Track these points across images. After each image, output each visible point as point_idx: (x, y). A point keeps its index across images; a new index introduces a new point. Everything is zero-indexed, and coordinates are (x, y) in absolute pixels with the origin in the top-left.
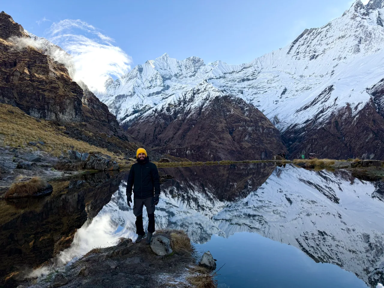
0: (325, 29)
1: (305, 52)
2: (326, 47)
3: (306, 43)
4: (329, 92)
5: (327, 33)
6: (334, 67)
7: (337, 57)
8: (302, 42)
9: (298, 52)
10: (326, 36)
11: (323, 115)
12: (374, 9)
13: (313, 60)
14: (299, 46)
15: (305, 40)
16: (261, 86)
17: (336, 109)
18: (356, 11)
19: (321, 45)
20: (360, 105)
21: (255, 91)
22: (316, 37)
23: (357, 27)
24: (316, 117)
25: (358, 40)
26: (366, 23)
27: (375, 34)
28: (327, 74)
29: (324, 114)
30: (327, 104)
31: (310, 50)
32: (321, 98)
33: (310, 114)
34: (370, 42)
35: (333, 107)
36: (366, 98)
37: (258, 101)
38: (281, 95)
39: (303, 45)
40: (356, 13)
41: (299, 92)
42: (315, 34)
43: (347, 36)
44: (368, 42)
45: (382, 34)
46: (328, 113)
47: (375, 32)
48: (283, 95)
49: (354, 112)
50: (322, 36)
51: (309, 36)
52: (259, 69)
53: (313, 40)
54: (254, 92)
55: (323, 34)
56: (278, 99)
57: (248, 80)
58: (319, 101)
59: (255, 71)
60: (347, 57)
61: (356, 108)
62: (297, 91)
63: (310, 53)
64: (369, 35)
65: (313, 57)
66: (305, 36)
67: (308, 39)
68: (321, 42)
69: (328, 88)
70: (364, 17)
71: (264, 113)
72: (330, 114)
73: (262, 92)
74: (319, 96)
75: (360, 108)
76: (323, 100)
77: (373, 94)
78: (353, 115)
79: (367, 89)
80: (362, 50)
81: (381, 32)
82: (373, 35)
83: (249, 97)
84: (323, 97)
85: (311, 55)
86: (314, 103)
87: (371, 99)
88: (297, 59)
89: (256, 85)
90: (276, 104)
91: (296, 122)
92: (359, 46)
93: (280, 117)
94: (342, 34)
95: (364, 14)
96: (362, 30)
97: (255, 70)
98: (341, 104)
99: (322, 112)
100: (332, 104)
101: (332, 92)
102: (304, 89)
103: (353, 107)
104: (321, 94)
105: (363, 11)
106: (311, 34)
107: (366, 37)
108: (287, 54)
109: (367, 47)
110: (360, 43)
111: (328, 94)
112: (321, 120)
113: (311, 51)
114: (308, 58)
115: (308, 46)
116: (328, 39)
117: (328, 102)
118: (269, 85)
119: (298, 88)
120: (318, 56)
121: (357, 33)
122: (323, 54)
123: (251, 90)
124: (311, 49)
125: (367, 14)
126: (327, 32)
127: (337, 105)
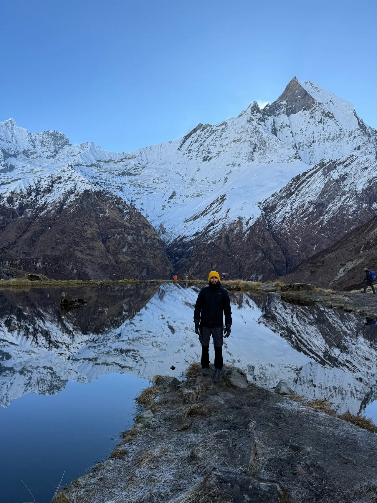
0: (221, 128)
1: (198, 151)
2: (221, 149)
3: (199, 140)
4: (221, 202)
5: (222, 133)
6: (228, 174)
7: (231, 163)
8: (195, 138)
9: (190, 150)
10: (221, 136)
11: (213, 228)
12: (269, 116)
13: (205, 162)
14: (192, 142)
15: (199, 136)
16: (145, 185)
17: (227, 222)
18: (252, 114)
19: (216, 146)
20: (252, 220)
21: (138, 190)
22: (210, 135)
23: (253, 132)
24: (207, 230)
25: (253, 147)
26: (261, 129)
27: (269, 144)
28: (220, 181)
29: (215, 226)
30: (219, 216)
31: (204, 150)
32: (213, 208)
33: (200, 225)
34: (264, 152)
35: (224, 220)
36: (257, 213)
37: (141, 203)
38: (169, 199)
39: (196, 142)
40: (252, 117)
41: (189, 198)
42: (209, 132)
43: (242, 141)
44: (262, 151)
45: (276, 145)
46: (219, 226)
47: (269, 141)
48: (171, 200)
49: (245, 228)
50: (217, 134)
51: (203, 132)
52: (144, 163)
53: (207, 138)
54: (137, 192)
55: (218, 133)
56: (165, 203)
57: (130, 174)
58: (211, 211)
59: (139, 165)
60: (241, 164)
61: (247, 223)
62: (187, 197)
63: (203, 154)
64: (263, 143)
65: (206, 159)
66: (198, 132)
67: (202, 136)
68: (215, 142)
69: (220, 198)
70: (260, 123)
71: (148, 219)
72: (221, 227)
73: (146, 192)
74: (211, 205)
75: (251, 223)
76: (214, 210)
77: (265, 209)
78: (244, 230)
79: (259, 203)
80: (256, 159)
81: (275, 142)
82: (267, 144)
83: (130, 197)
84: (215, 207)
85: (204, 155)
86: (205, 212)
87: (262, 214)
88: (189, 158)
89: (139, 182)
90: (163, 209)
91: (185, 234)
92: (253, 154)
93: (166, 226)
94: (237, 137)
95: (260, 119)
96: (257, 136)
97: (139, 163)
98: (233, 217)
99: (213, 224)
100: (224, 216)
101: (224, 202)
102: (195, 195)
103: (244, 221)
104: (212, 204)
105: (259, 115)
106: (205, 131)
107: (261, 144)
108: (178, 150)
109: (261, 156)
110: (255, 151)
111: (220, 204)
112: (211, 233)
113: (204, 152)
114: (200, 159)
115: (201, 145)
116: (223, 140)
117: (220, 213)
118: (155, 185)
119: (188, 194)
120: (211, 158)
121: (252, 139)
122: (217, 157)
123: (132, 188)
124: (204, 148)
125: (263, 120)
126: (223, 131)
127: (229, 218)
